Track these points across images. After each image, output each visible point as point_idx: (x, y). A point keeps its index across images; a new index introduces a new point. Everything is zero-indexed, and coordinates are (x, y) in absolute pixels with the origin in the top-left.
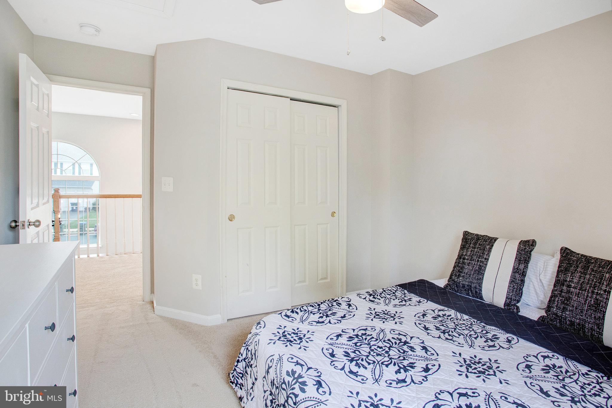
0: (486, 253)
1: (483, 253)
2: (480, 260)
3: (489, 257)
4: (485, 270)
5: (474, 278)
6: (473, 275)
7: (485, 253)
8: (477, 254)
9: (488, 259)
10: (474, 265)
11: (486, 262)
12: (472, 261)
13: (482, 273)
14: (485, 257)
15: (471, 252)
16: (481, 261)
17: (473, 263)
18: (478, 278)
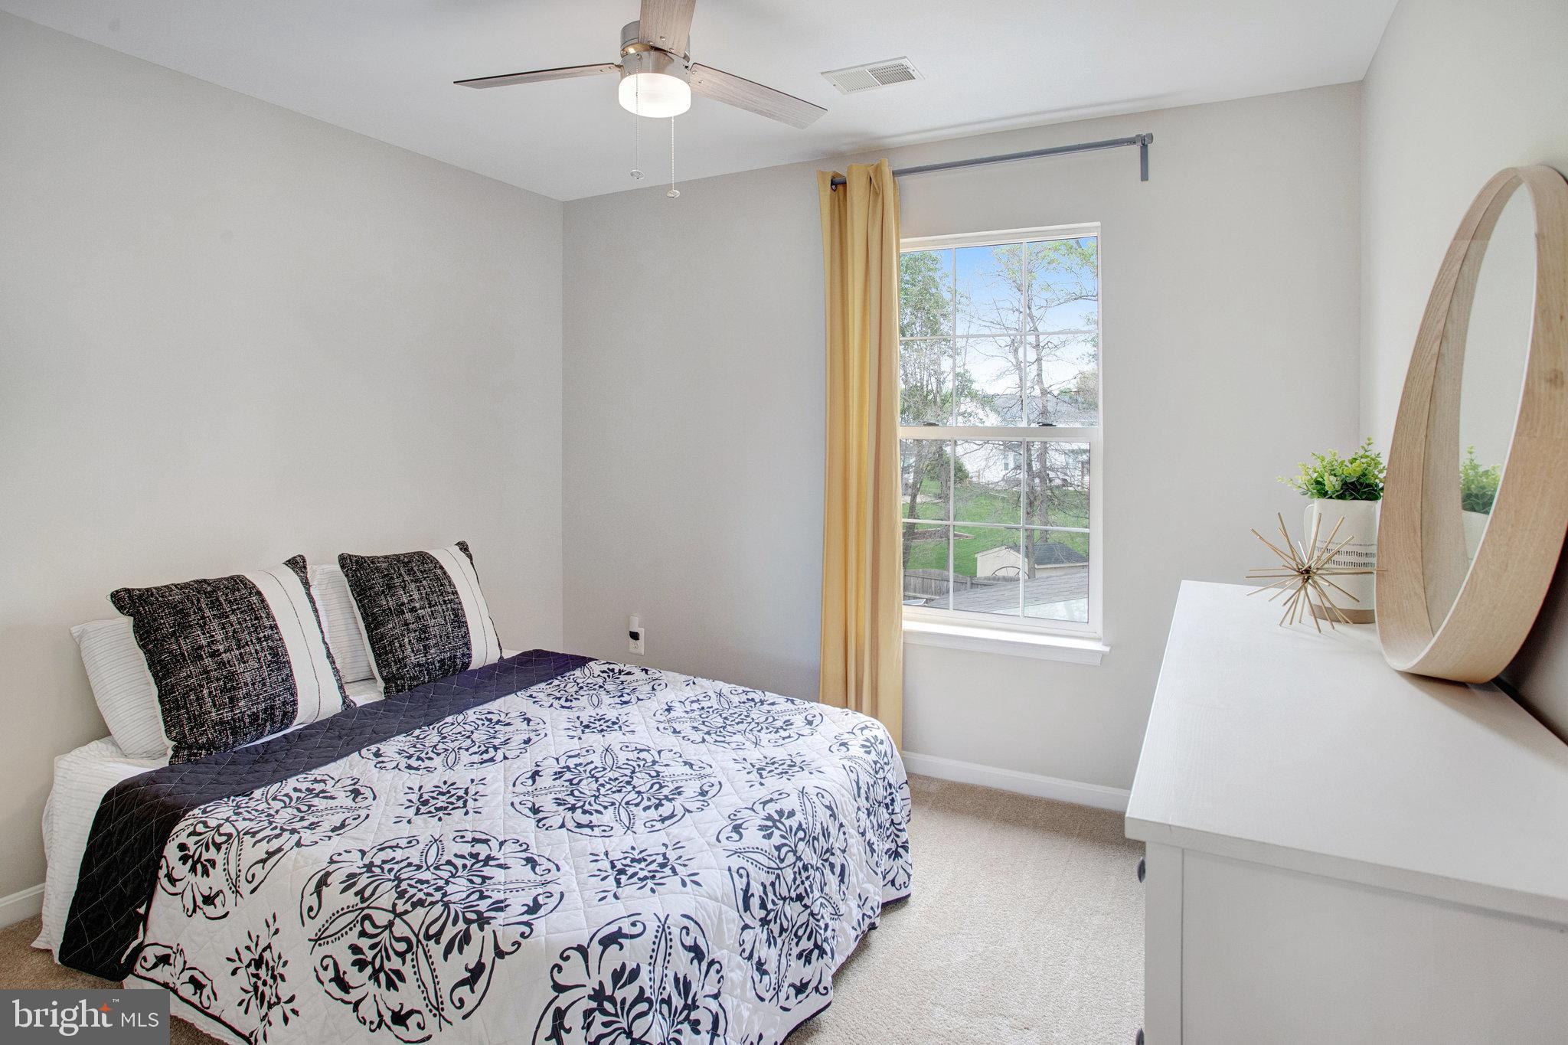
0: (264, 615)
1: (256, 619)
2: (261, 635)
3: (274, 620)
4: (286, 650)
5: (275, 683)
6: (270, 679)
7: (261, 617)
8: (244, 626)
9: (276, 625)
10: (257, 653)
11: (277, 633)
12: (243, 647)
13: (284, 662)
14: (267, 624)
15: (223, 628)
16: (265, 636)
17: (253, 651)
18: (282, 678)
